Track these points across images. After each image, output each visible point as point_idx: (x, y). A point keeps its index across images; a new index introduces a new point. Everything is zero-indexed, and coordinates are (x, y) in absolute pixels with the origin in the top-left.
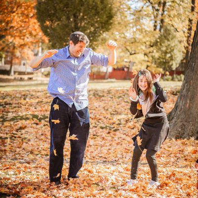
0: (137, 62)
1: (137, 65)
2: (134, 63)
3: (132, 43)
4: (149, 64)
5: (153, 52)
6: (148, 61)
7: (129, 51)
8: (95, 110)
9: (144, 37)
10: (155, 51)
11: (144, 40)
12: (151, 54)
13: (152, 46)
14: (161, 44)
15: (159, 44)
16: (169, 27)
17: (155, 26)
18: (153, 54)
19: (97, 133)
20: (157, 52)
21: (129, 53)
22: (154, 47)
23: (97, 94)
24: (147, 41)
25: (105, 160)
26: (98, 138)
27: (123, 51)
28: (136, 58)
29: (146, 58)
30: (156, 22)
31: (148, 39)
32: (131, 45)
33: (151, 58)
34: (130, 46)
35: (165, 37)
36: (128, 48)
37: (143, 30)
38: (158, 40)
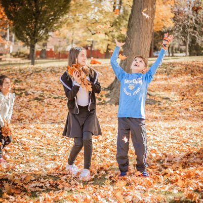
0: (99, 41)
1: (98, 44)
2: (97, 42)
3: (93, 23)
4: (110, 43)
5: (113, 32)
6: (109, 40)
7: (91, 31)
8: (50, 83)
9: (104, 18)
10: (115, 30)
11: (104, 20)
12: (111, 33)
13: (112, 26)
14: (120, 24)
15: (118, 24)
16: (126, 8)
17: (114, 7)
18: (113, 33)
19: (50, 102)
20: (116, 31)
21: (91, 33)
22: (114, 27)
23: (54, 71)
24: (107, 22)
25: (53, 121)
26: (51, 106)
27: (86, 31)
28: (98, 38)
29: (107, 38)
30: (115, 3)
31: (108, 19)
32: (93, 25)
33: (111, 38)
34: (91, 26)
35: (123, 17)
36: (90, 28)
37: (103, 11)
38: (117, 20)
